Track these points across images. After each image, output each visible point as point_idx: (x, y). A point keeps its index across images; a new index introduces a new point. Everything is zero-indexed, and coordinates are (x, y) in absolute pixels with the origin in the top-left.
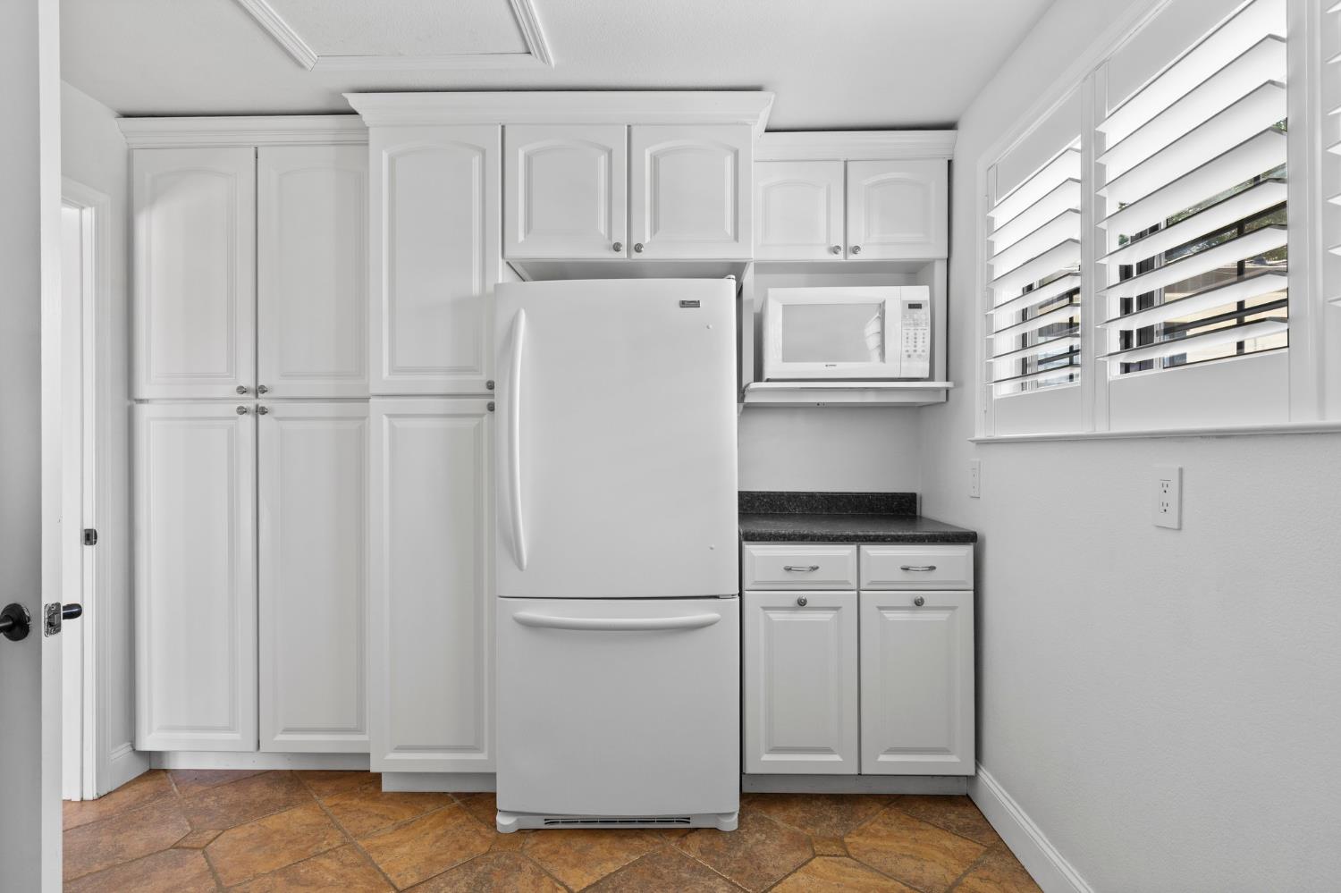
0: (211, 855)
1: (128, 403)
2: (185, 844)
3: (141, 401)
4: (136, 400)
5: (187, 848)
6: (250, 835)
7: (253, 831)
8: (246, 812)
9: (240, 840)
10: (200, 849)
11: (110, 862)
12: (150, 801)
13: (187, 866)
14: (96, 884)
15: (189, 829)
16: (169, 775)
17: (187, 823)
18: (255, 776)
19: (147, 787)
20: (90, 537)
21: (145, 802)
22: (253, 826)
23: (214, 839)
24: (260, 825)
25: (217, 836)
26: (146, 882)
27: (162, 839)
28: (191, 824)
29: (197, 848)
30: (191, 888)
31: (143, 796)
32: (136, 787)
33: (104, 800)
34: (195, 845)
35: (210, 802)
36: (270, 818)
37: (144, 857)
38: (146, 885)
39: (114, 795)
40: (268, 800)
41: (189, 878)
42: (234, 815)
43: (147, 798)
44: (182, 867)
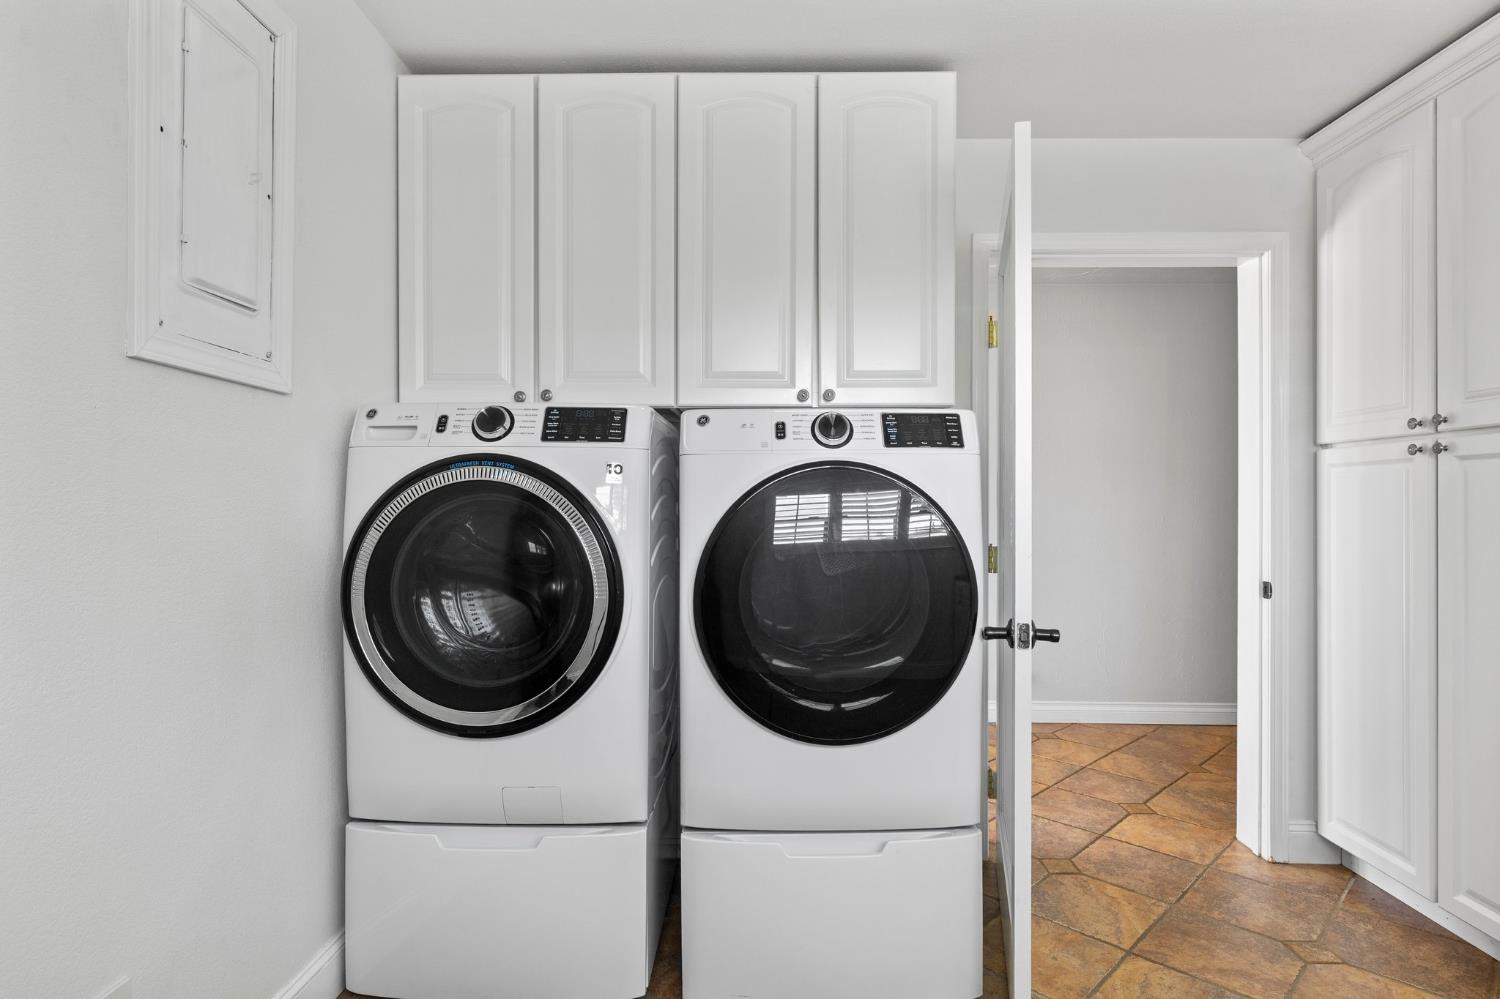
0: (1307, 973)
1: (1314, 449)
2: (1296, 948)
3: (1325, 446)
4: (1322, 446)
5: (1294, 952)
6: (1364, 987)
7: (1374, 985)
8: (1387, 962)
9: (1349, 982)
10: (1304, 961)
11: (1227, 917)
12: (1309, 891)
13: (1277, 967)
14: (1201, 925)
15: (1315, 937)
16: (1353, 880)
17: (1319, 932)
18: (1441, 936)
19: (1321, 878)
20: (1267, 590)
21: (1305, 890)
22: (1378, 980)
23: (1327, 963)
24: (1386, 985)
25: (1332, 963)
26: (1233, 952)
27: (1284, 929)
28: (1322, 934)
29: (1301, 959)
30: (1260, 986)
31: (1309, 884)
32: (1312, 872)
33: (1276, 867)
34: (1302, 955)
35: (1362, 928)
36: (1406, 987)
37: (1254, 932)
38: (1232, 955)
39: (1286, 868)
40: (1427, 968)
41: (1267, 977)
42: (1371, 956)
43: (1310, 888)
44: (1272, 963)
